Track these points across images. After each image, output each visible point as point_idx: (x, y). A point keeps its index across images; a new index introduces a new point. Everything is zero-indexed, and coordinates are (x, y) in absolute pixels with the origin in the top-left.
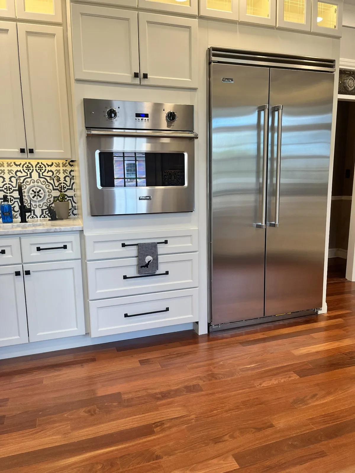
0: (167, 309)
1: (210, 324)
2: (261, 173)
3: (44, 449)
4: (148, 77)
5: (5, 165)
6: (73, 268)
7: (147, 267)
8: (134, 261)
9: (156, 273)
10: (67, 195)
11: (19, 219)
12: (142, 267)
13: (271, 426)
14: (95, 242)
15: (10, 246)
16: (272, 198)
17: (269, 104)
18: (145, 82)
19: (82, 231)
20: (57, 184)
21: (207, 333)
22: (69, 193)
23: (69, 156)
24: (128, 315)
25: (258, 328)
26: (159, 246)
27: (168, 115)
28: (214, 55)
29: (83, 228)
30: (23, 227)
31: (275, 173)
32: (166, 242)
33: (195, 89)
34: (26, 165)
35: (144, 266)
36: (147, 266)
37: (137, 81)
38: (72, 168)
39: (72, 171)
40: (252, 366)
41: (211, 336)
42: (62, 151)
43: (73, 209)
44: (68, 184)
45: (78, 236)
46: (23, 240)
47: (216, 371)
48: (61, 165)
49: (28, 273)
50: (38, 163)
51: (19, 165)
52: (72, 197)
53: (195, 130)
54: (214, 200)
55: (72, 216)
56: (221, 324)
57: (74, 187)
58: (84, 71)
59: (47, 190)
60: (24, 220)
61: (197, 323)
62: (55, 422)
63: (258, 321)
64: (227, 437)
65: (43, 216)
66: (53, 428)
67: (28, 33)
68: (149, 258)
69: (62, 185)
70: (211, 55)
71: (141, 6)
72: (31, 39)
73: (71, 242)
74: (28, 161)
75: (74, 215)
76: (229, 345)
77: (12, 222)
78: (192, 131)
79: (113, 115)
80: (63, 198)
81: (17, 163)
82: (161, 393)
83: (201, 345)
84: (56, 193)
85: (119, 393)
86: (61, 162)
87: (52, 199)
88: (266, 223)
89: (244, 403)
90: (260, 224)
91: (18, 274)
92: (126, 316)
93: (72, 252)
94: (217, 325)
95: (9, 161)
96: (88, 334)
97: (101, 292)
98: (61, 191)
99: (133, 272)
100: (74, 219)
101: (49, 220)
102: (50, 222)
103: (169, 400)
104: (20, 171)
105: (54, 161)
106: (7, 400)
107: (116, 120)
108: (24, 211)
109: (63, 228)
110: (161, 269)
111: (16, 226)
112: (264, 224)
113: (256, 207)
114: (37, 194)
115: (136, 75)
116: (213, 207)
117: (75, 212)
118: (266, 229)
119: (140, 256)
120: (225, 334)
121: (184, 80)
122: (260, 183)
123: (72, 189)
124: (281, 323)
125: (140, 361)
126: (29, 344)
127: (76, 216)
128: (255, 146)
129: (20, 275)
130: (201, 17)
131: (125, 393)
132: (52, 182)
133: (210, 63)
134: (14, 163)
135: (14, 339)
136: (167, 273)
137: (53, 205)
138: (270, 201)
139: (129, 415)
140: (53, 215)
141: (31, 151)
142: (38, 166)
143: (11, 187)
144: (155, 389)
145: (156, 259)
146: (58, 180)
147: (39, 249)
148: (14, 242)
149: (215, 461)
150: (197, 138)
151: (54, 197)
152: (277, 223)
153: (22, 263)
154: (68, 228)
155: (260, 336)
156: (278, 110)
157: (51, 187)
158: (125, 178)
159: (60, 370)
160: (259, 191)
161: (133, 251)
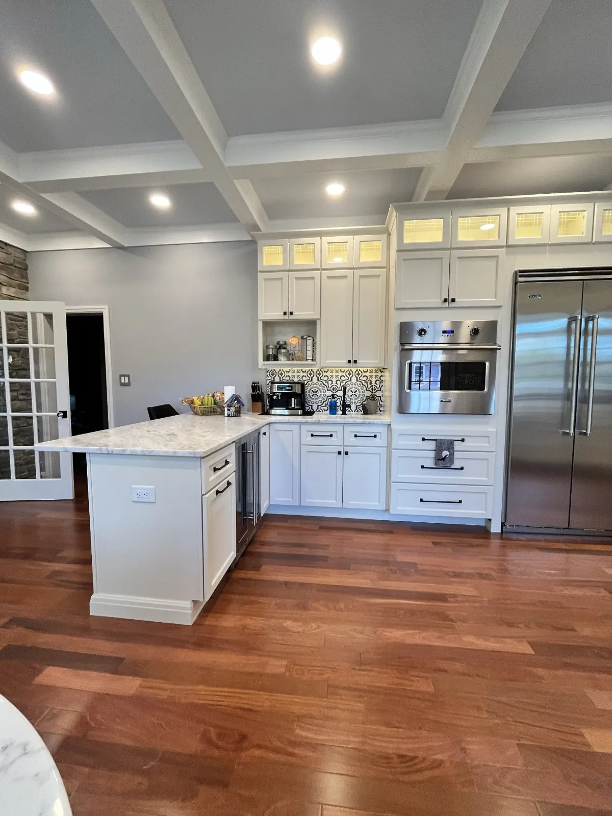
0: (460, 502)
1: (504, 523)
2: (571, 379)
3: (358, 587)
4: (456, 300)
5: (334, 371)
6: (380, 454)
7: (444, 461)
8: (433, 454)
9: (452, 467)
10: (376, 395)
11: (341, 413)
12: (438, 460)
13: (573, 630)
14: (400, 434)
15: (336, 432)
16: (583, 405)
17: (581, 314)
18: (453, 305)
19: (389, 425)
20: (369, 386)
21: (500, 532)
22: (378, 394)
23: (382, 365)
24: (424, 500)
25: (562, 538)
26: (455, 442)
27: (472, 331)
28: (521, 276)
29: (390, 422)
30: (344, 418)
31: (588, 379)
32: (463, 440)
33: (500, 307)
34: (348, 372)
35: (441, 460)
36: (443, 459)
37: (446, 305)
38: (382, 374)
39: (381, 376)
40: (552, 572)
41: (504, 535)
42: (377, 361)
43: (380, 406)
44: (378, 386)
45: (386, 428)
46: (345, 427)
47: (509, 567)
48: (374, 371)
49: (346, 453)
50: (357, 370)
51: (344, 372)
52: (380, 397)
53: (498, 342)
54: (515, 404)
55: (379, 412)
56: (516, 526)
57: (382, 388)
58: (403, 301)
59: (361, 391)
60: (344, 413)
61: (490, 520)
62: (364, 570)
63: (561, 532)
64: (521, 625)
65: (356, 411)
66: (364, 574)
67: (361, 276)
68: (445, 453)
69: (374, 387)
70: (518, 276)
71: (453, 246)
72: (362, 280)
73: (380, 433)
74: (350, 369)
75: (381, 411)
76: (524, 547)
77: (336, 414)
78: (495, 344)
79: (423, 333)
80: (373, 398)
81: (342, 371)
82: (454, 572)
83: (492, 541)
84: (369, 394)
85: (415, 563)
86: (374, 369)
87: (365, 398)
88: (574, 431)
89: (541, 602)
90: (568, 431)
91: (340, 453)
92: (421, 500)
93: (381, 441)
94: (512, 526)
95: (337, 369)
96: (387, 510)
97: (402, 476)
98: (372, 392)
99: (430, 463)
100: (381, 414)
101: (362, 414)
102: (362, 416)
103: (462, 580)
104: (344, 376)
105: (369, 369)
106: (328, 546)
107: (426, 337)
108: (345, 407)
109: (375, 421)
110: (457, 464)
111: (338, 417)
112: (572, 432)
113: (563, 414)
114: (354, 393)
115: (445, 300)
116: (514, 411)
117: (381, 409)
118: (574, 437)
119: (438, 451)
120: (521, 537)
121: (490, 300)
122: (568, 389)
123: (380, 390)
124: (591, 538)
125: (432, 542)
126: (342, 509)
127: (382, 412)
128: (564, 351)
129: (341, 454)
130: (508, 246)
131: (421, 565)
132: (366, 384)
133: (516, 283)
134: (341, 371)
135: (332, 502)
136: (462, 468)
137: (365, 402)
138: (581, 409)
139: (425, 582)
140: (366, 411)
141: (355, 362)
142: (357, 372)
143: (336, 388)
144: (447, 567)
145: (452, 455)
146: (371, 384)
147: (356, 436)
148: (339, 429)
149: (509, 640)
150: (500, 349)
151: (367, 397)
152: (589, 432)
153: (343, 446)
154: (379, 422)
155: (563, 546)
156: (593, 320)
157: (365, 389)
158: (430, 381)
159: (365, 534)
160: (568, 397)
161: (432, 445)
